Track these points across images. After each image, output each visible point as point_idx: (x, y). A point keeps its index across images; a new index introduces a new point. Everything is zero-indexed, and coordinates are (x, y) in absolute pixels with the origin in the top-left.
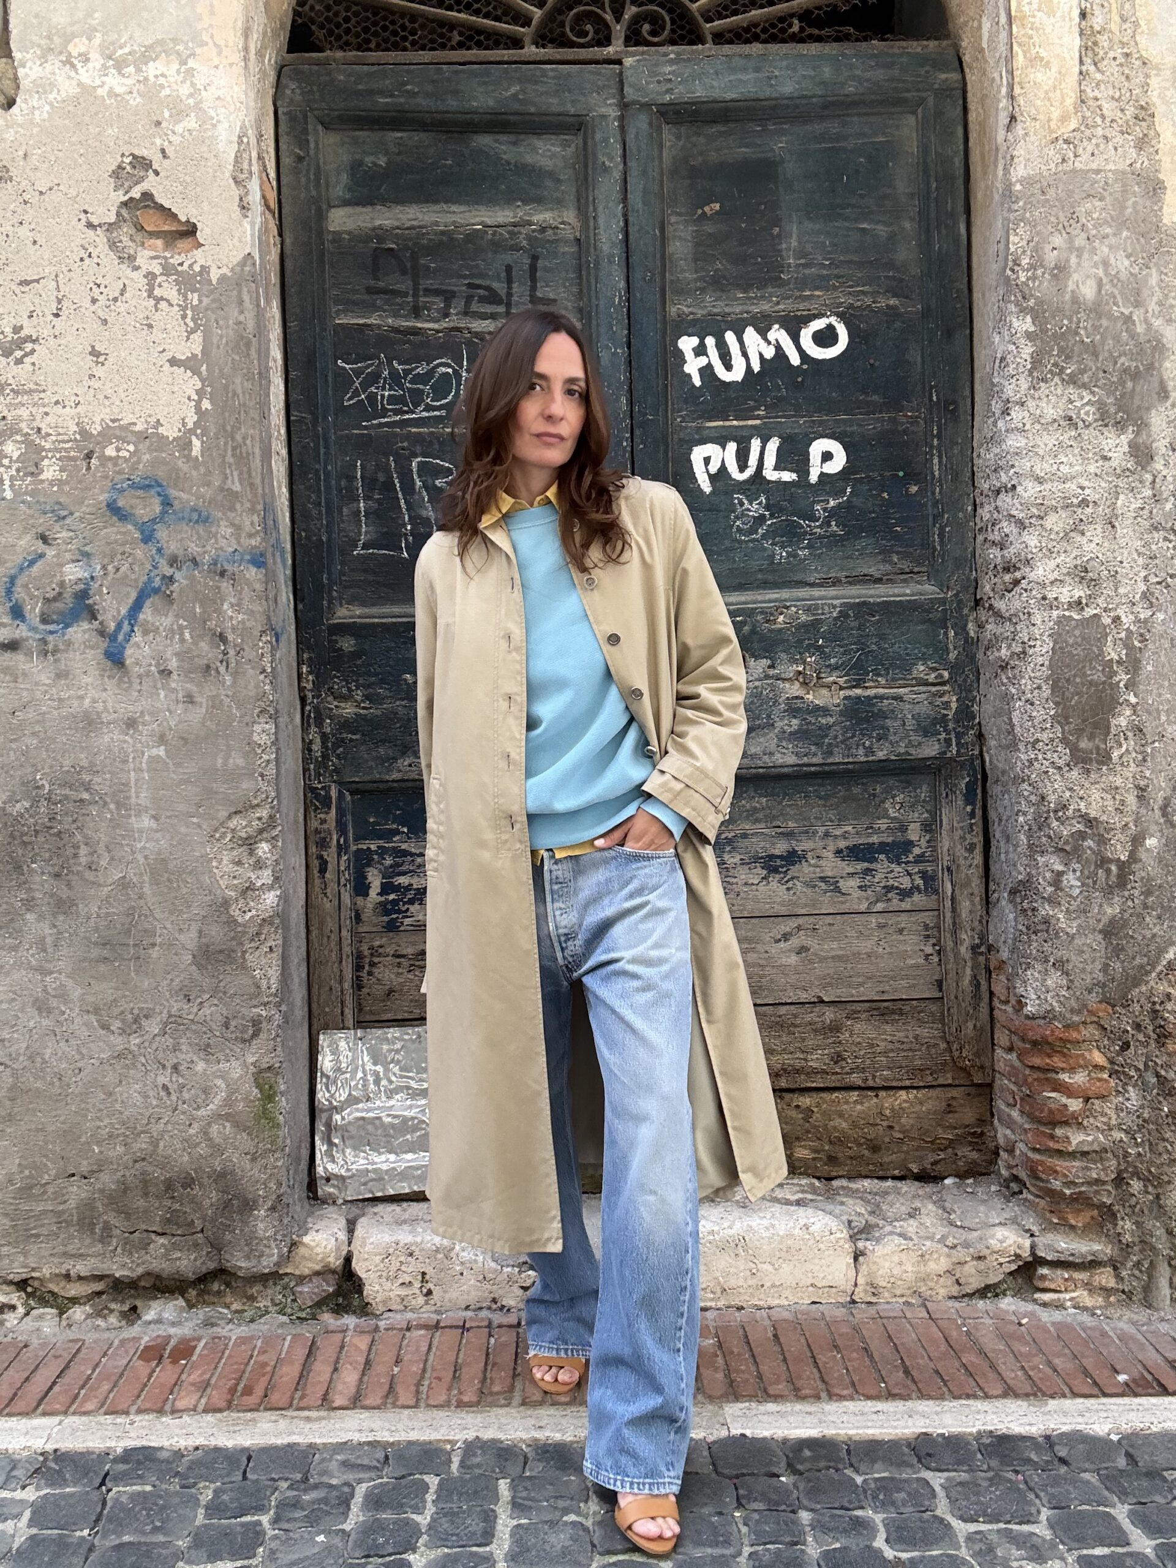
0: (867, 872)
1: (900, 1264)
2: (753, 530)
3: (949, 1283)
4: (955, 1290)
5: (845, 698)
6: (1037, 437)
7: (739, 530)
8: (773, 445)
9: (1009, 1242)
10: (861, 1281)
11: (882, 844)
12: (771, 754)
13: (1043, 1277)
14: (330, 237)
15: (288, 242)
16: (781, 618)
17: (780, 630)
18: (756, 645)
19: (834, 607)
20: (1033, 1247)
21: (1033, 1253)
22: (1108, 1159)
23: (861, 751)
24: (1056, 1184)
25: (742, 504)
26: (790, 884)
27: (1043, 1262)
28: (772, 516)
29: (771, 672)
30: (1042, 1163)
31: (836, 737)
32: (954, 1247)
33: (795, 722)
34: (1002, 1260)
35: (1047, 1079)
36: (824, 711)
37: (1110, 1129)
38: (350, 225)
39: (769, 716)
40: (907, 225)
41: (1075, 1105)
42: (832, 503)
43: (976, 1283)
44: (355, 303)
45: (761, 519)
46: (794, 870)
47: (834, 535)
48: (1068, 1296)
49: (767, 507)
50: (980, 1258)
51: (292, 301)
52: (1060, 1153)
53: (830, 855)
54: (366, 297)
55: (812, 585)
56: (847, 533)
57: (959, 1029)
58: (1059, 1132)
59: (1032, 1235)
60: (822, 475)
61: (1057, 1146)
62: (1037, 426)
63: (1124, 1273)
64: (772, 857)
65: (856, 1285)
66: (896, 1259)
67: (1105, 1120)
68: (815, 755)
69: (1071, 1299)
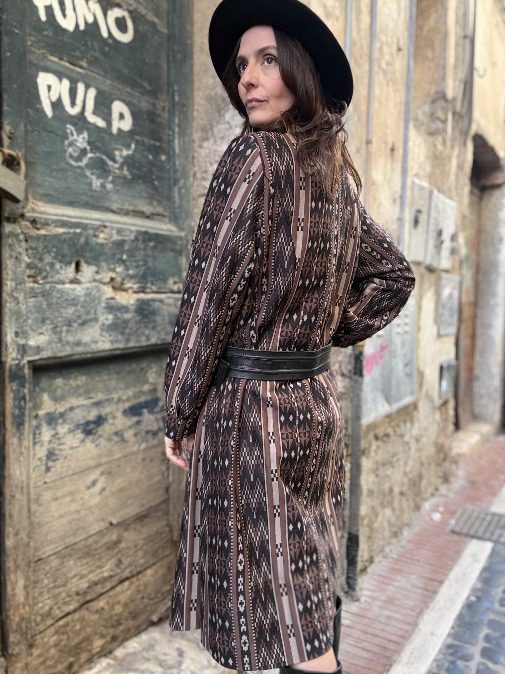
0: (138, 423)
2: (79, 159)
5: (138, 300)
7: (71, 156)
8: (92, 93)
11: (146, 402)
12: (96, 342)
16: (102, 235)
17: (102, 245)
18: (88, 255)
19: (131, 231)
23: (144, 338)
25: (72, 135)
26: (98, 442)
28: (91, 151)
29: (98, 277)
31: (131, 328)
33: (111, 317)
36: (125, 309)
39: (95, 313)
42: (125, 153)
45: (84, 152)
46: (100, 431)
47: (125, 178)
49: (89, 143)
53: (119, 415)
55: (113, 212)
56: (133, 178)
60: (120, 130)
64: (88, 423)
68: (120, 342)
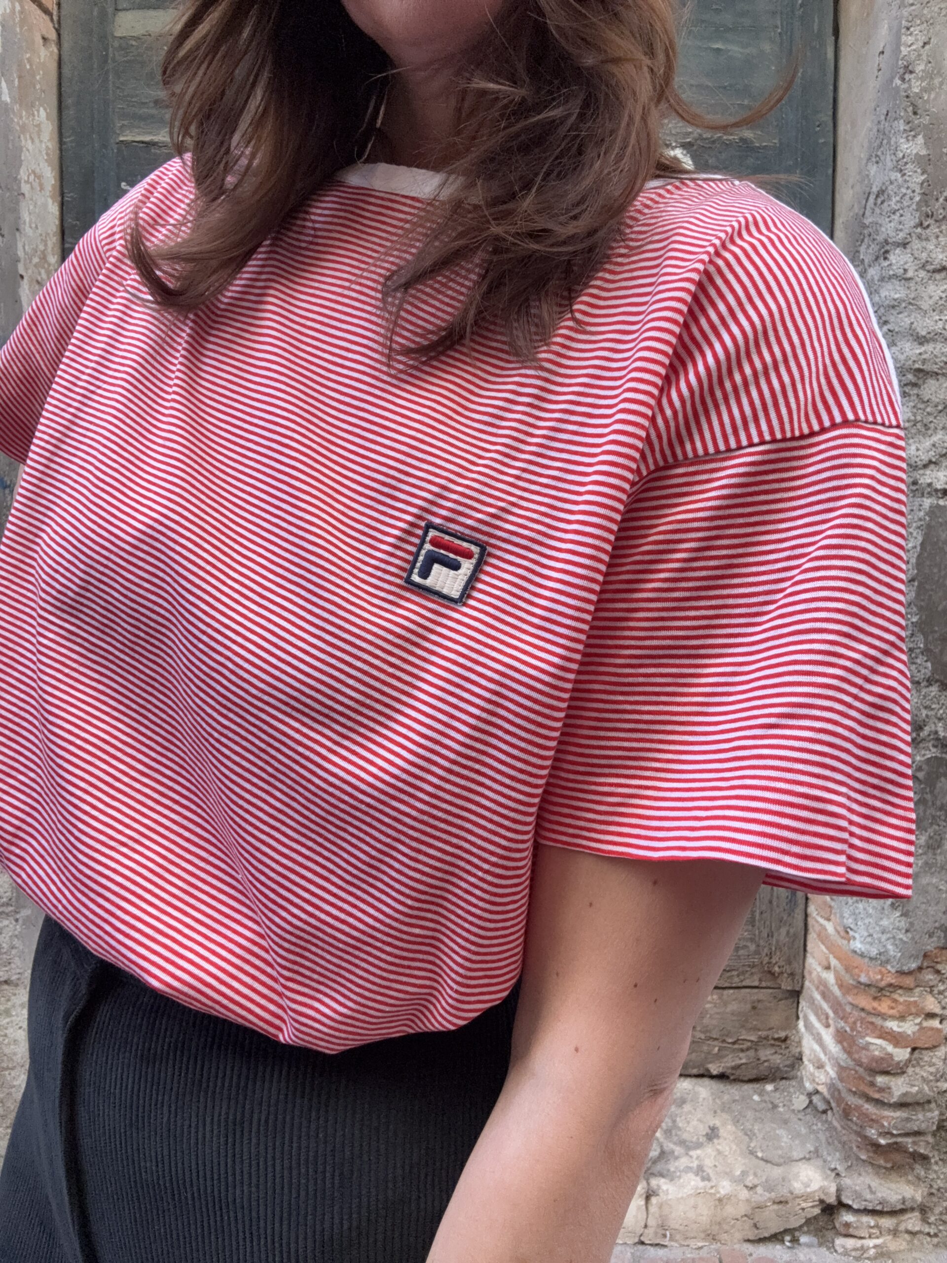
1: (695, 1207)
3: (747, 1227)
4: (752, 1235)
6: (921, 288)
9: (815, 1186)
10: (652, 1222)
13: (847, 1225)
14: (116, 44)
15: (66, 45)
20: (839, 1191)
21: (838, 1197)
22: (930, 1110)
24: (872, 1133)
27: (848, 1207)
30: (858, 1108)
32: (752, 1188)
34: (804, 1205)
35: (872, 1023)
37: (937, 1081)
38: (139, 31)
40: (767, 47)
41: (901, 1054)
43: (775, 1227)
44: (143, 118)
48: (871, 1243)
50: (781, 1202)
51: (70, 113)
52: (878, 1102)
54: (154, 111)
57: (770, 935)
58: (880, 1080)
59: (838, 1174)
61: (877, 1096)
62: (922, 274)
63: (932, 1219)
65: (646, 1226)
66: (692, 1201)
67: (932, 1069)
69: (875, 1247)
